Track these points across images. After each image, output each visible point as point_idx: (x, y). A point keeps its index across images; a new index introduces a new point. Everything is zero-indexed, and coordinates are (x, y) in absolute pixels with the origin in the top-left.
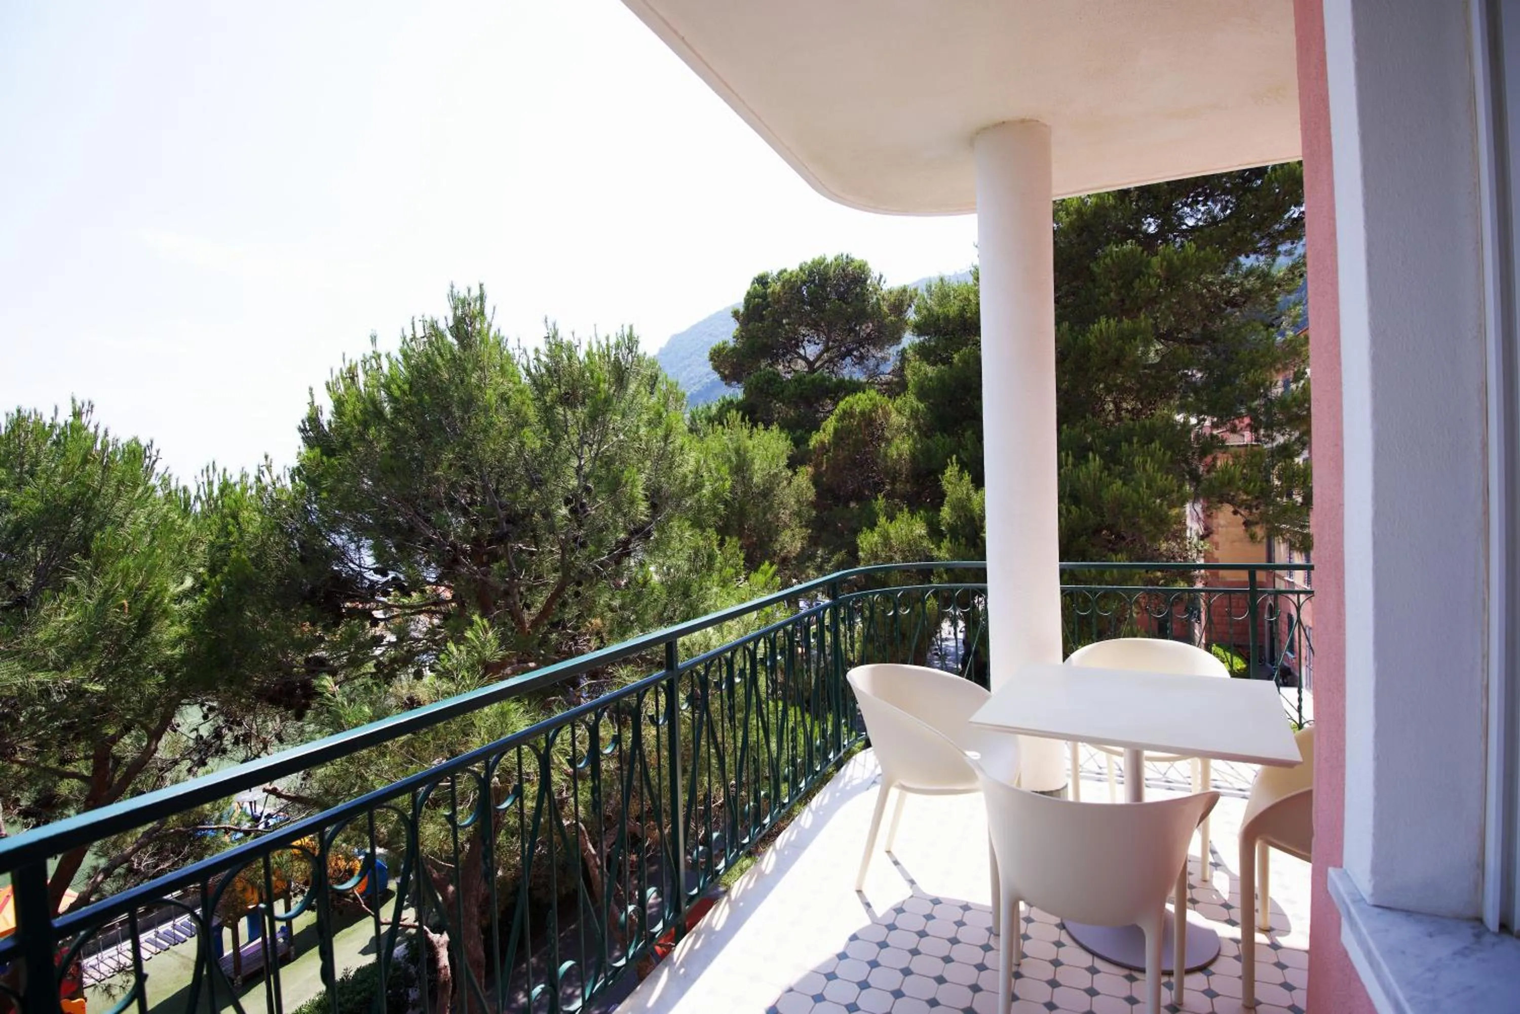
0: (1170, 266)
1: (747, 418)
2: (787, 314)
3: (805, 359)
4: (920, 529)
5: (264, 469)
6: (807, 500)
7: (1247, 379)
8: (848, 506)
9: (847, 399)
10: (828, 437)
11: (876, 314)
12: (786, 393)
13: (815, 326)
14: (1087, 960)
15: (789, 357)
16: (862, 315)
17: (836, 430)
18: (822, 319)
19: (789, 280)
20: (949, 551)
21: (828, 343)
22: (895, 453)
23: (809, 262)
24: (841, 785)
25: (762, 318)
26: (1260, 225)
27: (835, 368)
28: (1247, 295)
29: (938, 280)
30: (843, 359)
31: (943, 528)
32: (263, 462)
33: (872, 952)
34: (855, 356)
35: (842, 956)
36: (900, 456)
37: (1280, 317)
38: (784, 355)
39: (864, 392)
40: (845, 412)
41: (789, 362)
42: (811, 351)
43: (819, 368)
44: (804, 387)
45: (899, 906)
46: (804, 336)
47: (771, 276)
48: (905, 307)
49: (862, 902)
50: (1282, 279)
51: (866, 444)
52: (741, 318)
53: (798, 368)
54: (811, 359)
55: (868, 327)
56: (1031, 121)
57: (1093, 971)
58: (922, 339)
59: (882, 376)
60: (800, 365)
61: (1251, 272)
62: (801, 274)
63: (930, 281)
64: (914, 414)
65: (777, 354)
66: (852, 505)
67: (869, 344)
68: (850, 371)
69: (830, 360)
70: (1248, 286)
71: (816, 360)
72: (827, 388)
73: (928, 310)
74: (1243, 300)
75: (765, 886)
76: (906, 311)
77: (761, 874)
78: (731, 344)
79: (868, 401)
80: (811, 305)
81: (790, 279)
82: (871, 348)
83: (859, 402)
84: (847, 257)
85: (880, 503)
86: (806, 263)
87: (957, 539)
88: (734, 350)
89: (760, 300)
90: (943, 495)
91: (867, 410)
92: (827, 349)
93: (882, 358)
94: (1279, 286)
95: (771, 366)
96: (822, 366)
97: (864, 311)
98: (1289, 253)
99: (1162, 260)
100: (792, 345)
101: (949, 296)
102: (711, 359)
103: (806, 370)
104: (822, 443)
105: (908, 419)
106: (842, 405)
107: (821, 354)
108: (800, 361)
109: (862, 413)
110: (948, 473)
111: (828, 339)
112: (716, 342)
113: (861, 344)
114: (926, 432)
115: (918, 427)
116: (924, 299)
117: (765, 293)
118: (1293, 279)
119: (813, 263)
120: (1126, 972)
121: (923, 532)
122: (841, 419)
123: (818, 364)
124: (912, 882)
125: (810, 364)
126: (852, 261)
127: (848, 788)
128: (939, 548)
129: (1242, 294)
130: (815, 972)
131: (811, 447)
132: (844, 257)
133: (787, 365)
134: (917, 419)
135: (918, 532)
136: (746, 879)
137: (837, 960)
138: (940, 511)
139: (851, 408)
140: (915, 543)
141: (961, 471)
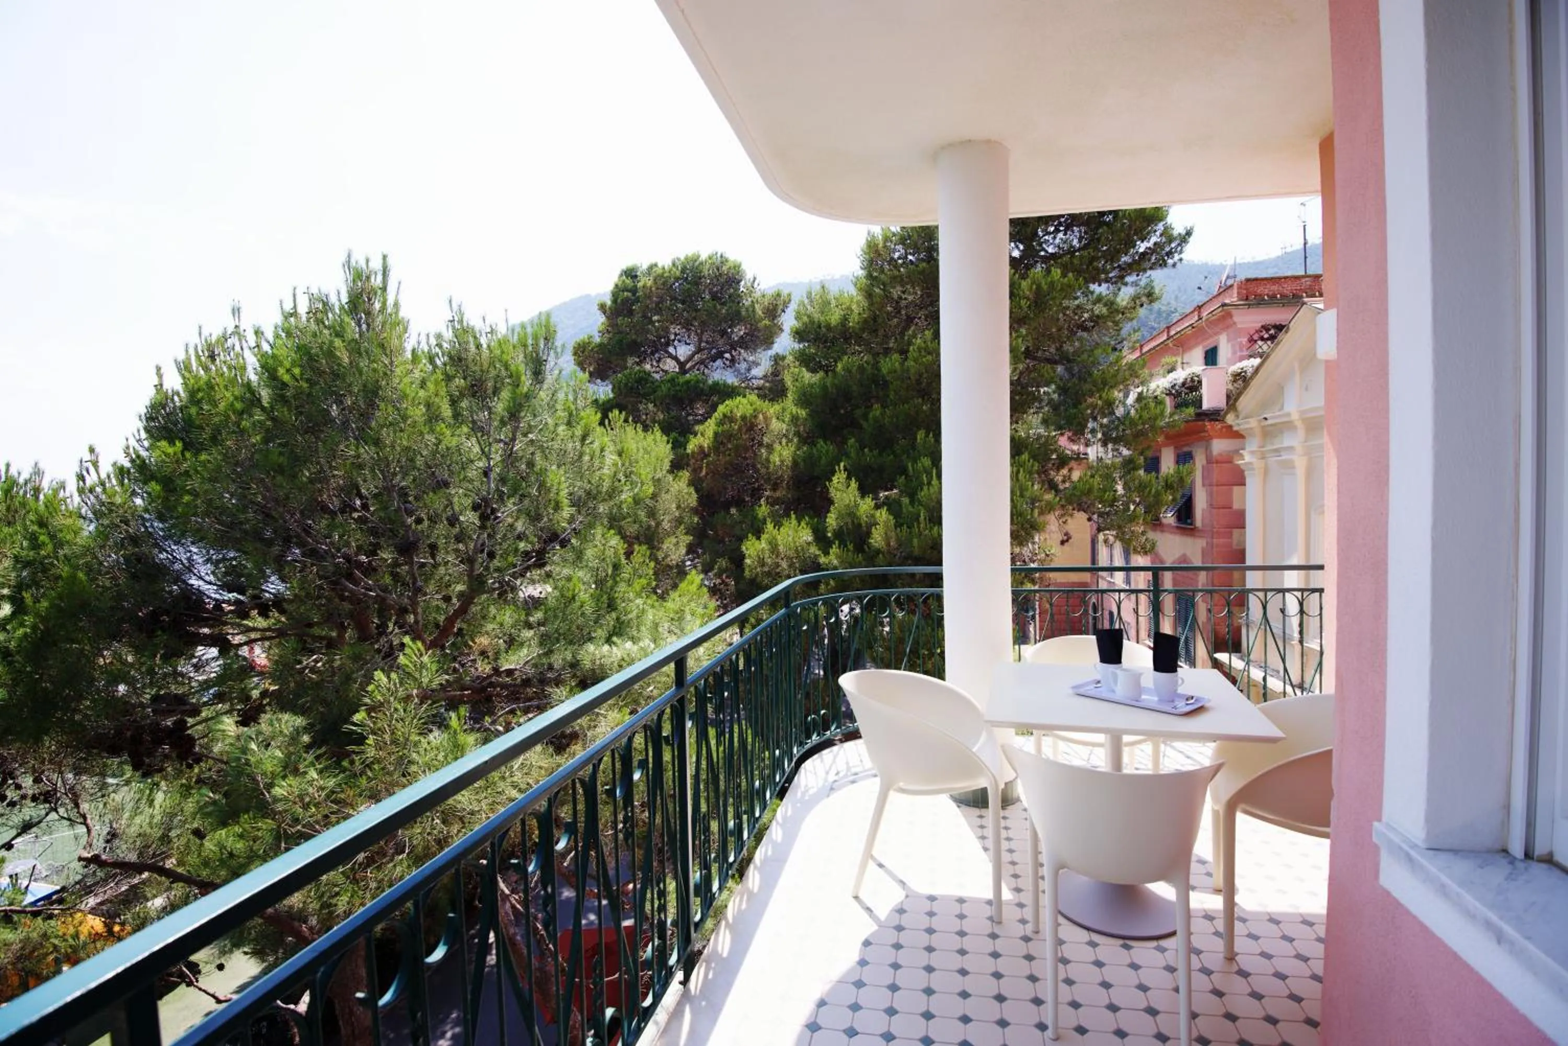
0: (1038, 291)
1: (630, 419)
2: (658, 311)
3: (675, 358)
4: (806, 535)
5: (89, 465)
6: (688, 506)
7: (1100, 398)
8: (728, 512)
9: (727, 402)
10: (707, 441)
11: (749, 319)
12: (659, 393)
13: (687, 325)
14: (1084, 935)
15: (657, 355)
16: (736, 317)
17: (716, 434)
18: (695, 318)
19: (662, 276)
20: (838, 557)
21: (700, 344)
22: (777, 459)
23: (682, 258)
24: (799, 794)
25: (631, 313)
26: (1112, 256)
27: (706, 371)
28: (1097, 320)
29: (819, 287)
30: (714, 361)
31: (829, 535)
32: (87, 456)
33: (890, 955)
34: (727, 359)
35: (863, 963)
36: (782, 461)
37: (1122, 342)
38: (653, 353)
39: (744, 396)
40: (725, 416)
41: (658, 361)
42: (683, 351)
43: (690, 369)
44: (678, 388)
45: (899, 907)
46: (676, 335)
47: (641, 269)
48: (779, 311)
49: (863, 908)
50: (1126, 308)
51: (746, 449)
52: (608, 312)
53: (666, 368)
54: (682, 359)
55: (740, 330)
56: (996, 142)
57: (1093, 944)
58: (801, 346)
59: (754, 381)
60: (670, 366)
61: (1099, 299)
62: (674, 269)
63: (811, 288)
64: (795, 419)
65: (645, 352)
66: (733, 511)
67: (741, 347)
68: (720, 374)
69: (702, 362)
70: (1097, 312)
71: (687, 361)
72: (702, 390)
73: (809, 316)
74: (1092, 324)
75: (758, 904)
76: (780, 316)
77: (751, 894)
78: (597, 340)
79: (749, 407)
80: (683, 303)
81: (663, 273)
82: (742, 351)
83: (741, 406)
84: (722, 256)
85: (763, 510)
86: (679, 259)
87: (846, 546)
88: (600, 345)
89: (630, 294)
90: (831, 502)
91: (748, 415)
92: (699, 350)
93: (753, 362)
94: (1123, 314)
95: (638, 364)
96: (693, 367)
97: (738, 313)
98: (1135, 284)
99: (1032, 284)
100: (661, 346)
101: (830, 304)
102: (575, 354)
103: (677, 370)
104: (701, 447)
105: (788, 425)
106: (721, 409)
107: (693, 356)
108: (669, 360)
109: (744, 418)
110: (835, 480)
111: (700, 341)
112: (582, 337)
113: (733, 346)
114: (806, 439)
115: (798, 434)
116: (804, 305)
117: (636, 286)
118: (1134, 308)
119: (686, 258)
120: (1121, 942)
121: (810, 539)
122: (720, 423)
123: (688, 366)
124: (902, 883)
125: (682, 365)
126: (727, 261)
127: (807, 798)
128: (826, 553)
129: (1091, 319)
130: (839, 982)
131: (689, 451)
132: (719, 255)
133: (655, 363)
134: (796, 425)
135: (805, 538)
136: (737, 900)
137: (859, 967)
138: (826, 517)
139: (731, 412)
140: (803, 549)
141: (849, 478)
